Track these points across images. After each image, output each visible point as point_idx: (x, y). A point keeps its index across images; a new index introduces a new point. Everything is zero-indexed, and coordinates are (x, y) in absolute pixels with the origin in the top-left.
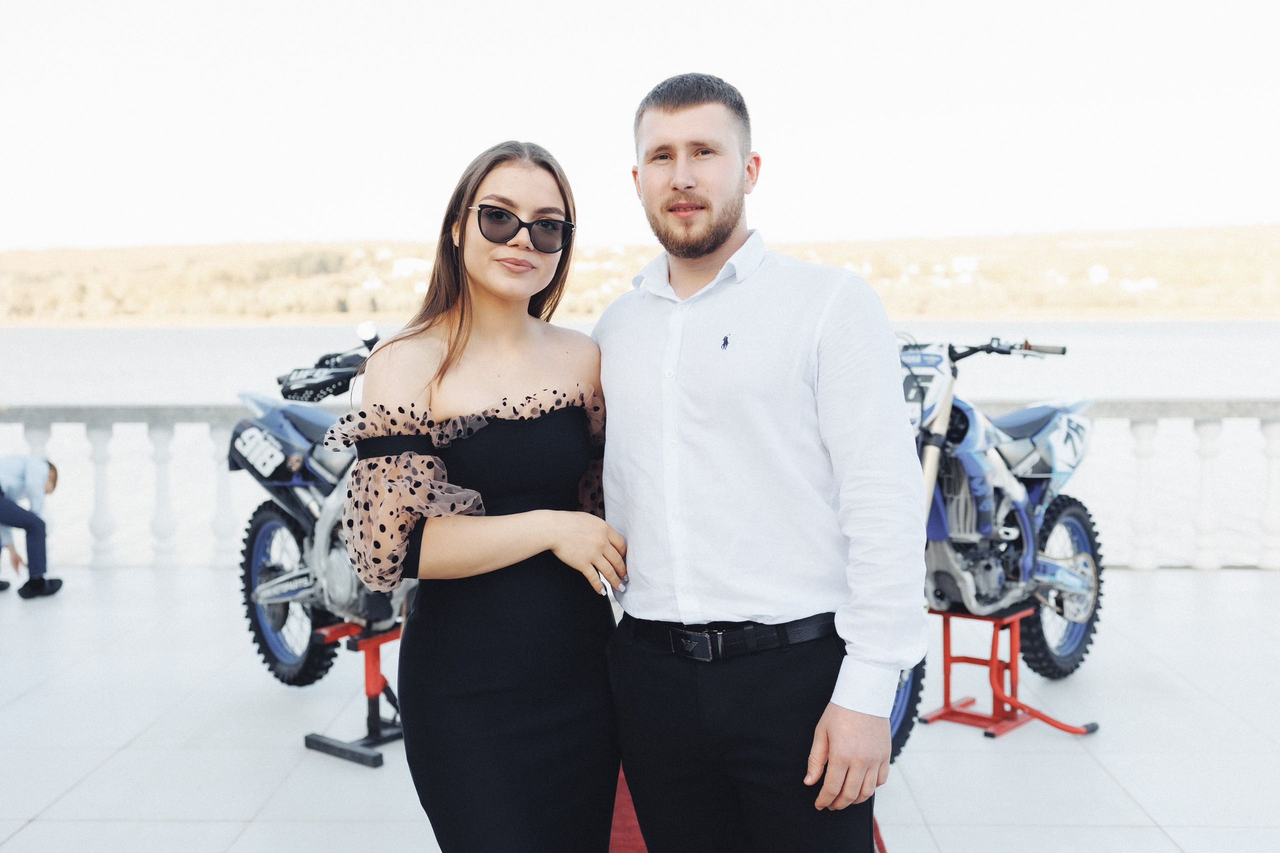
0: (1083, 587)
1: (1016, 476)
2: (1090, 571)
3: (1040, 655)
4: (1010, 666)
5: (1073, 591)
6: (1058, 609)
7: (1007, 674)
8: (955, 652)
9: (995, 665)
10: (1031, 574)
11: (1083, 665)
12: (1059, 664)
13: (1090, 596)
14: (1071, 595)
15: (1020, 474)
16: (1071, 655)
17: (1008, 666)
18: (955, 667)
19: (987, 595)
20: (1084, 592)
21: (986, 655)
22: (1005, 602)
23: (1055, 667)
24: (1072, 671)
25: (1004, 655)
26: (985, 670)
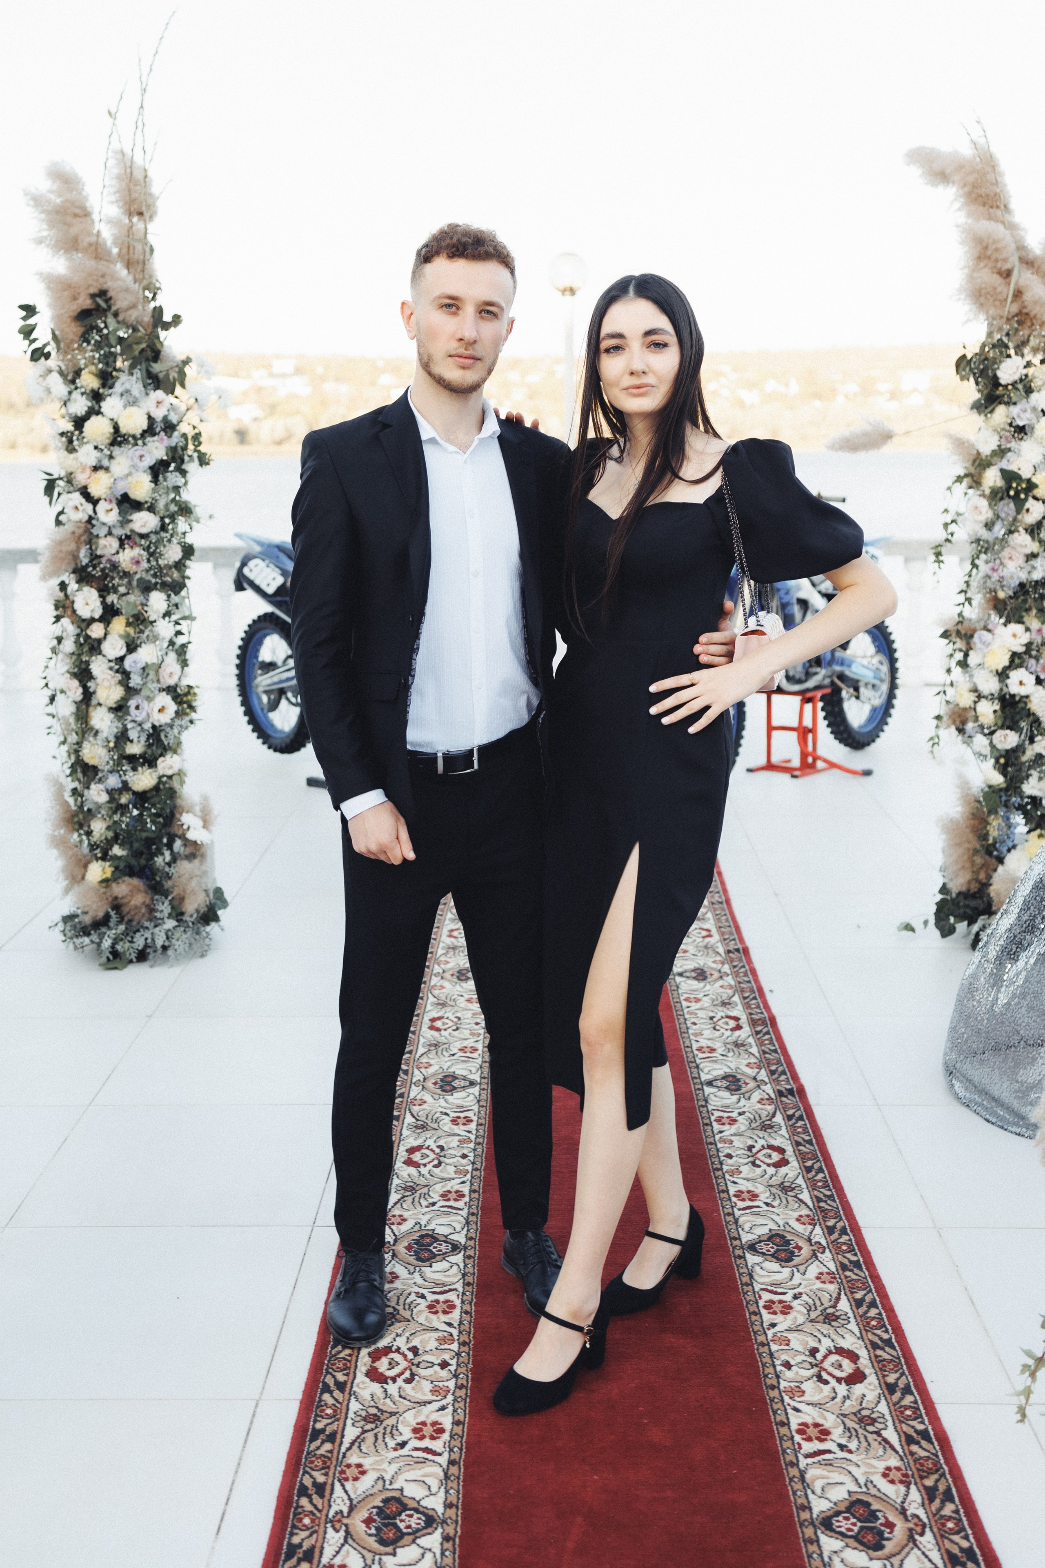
0: (875, 678)
1: (820, 592)
2: (885, 669)
3: (842, 728)
4: (813, 730)
5: (866, 680)
6: (855, 693)
7: (810, 736)
8: (775, 723)
9: (801, 731)
10: (830, 664)
11: (878, 741)
12: (857, 737)
13: (885, 688)
14: (866, 684)
15: (824, 591)
16: (870, 732)
17: (810, 731)
18: (775, 734)
19: (794, 676)
20: (877, 682)
21: (795, 724)
22: (810, 684)
23: (854, 739)
24: (868, 744)
25: (808, 722)
26: (794, 735)
